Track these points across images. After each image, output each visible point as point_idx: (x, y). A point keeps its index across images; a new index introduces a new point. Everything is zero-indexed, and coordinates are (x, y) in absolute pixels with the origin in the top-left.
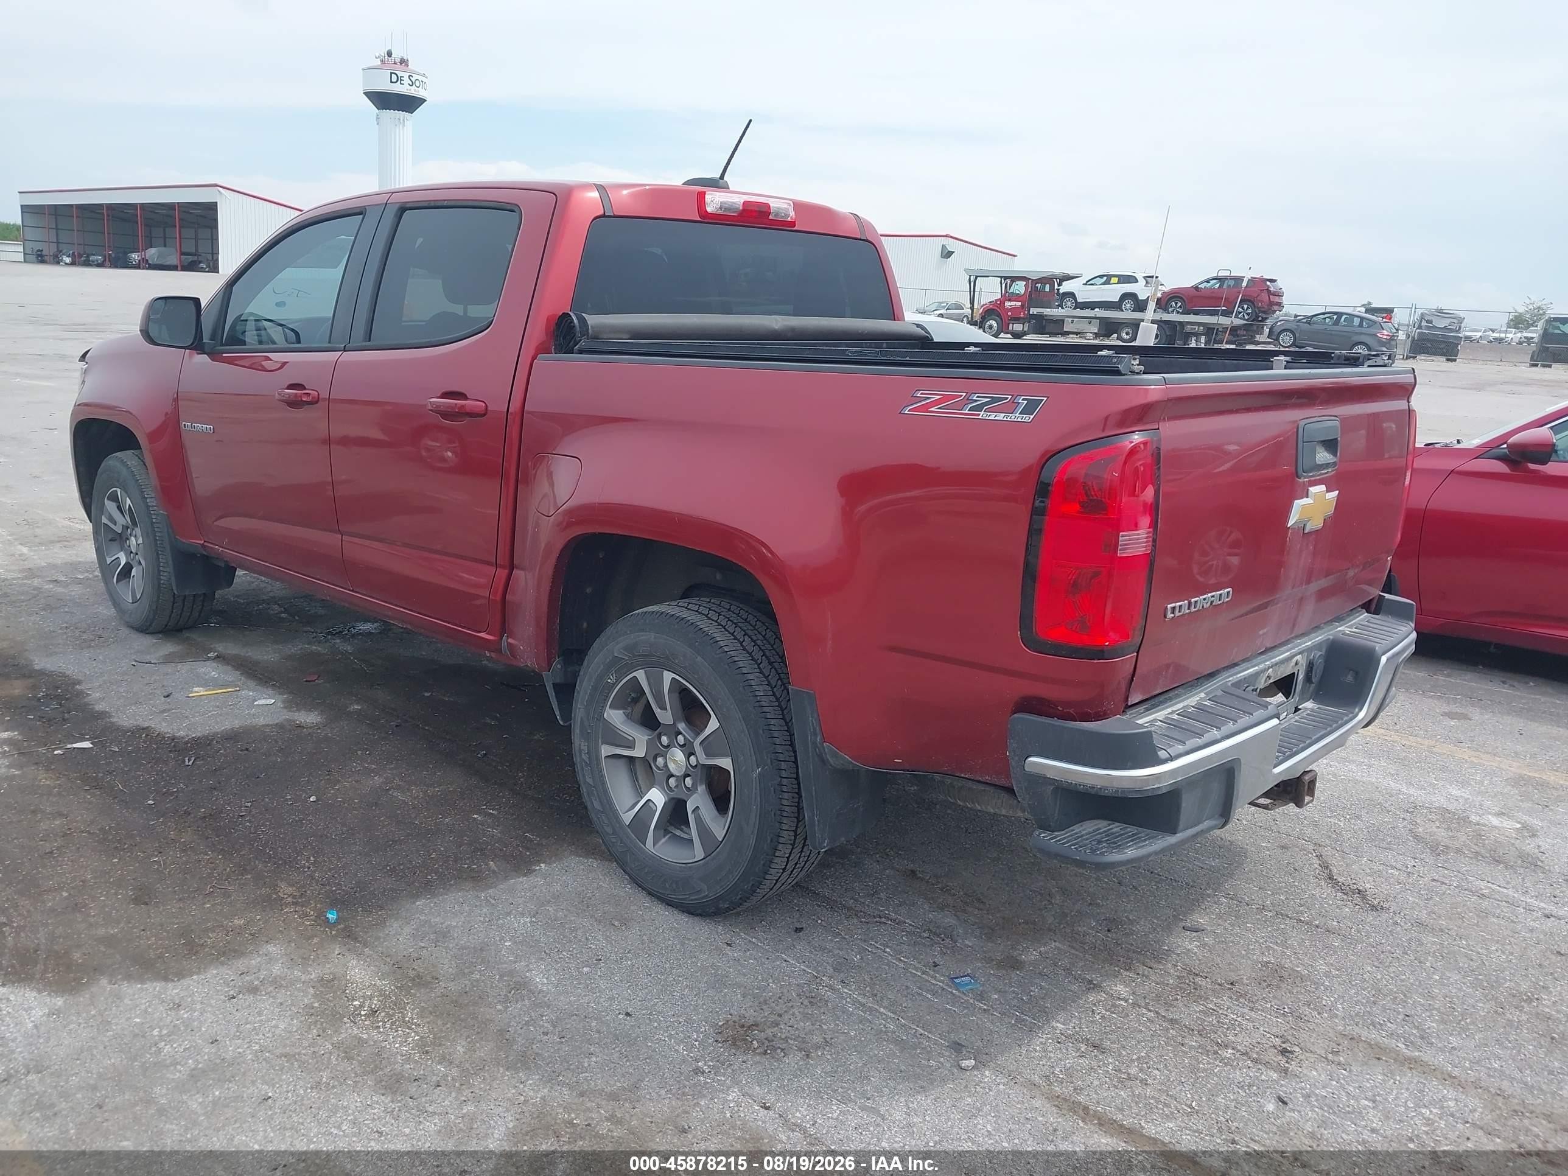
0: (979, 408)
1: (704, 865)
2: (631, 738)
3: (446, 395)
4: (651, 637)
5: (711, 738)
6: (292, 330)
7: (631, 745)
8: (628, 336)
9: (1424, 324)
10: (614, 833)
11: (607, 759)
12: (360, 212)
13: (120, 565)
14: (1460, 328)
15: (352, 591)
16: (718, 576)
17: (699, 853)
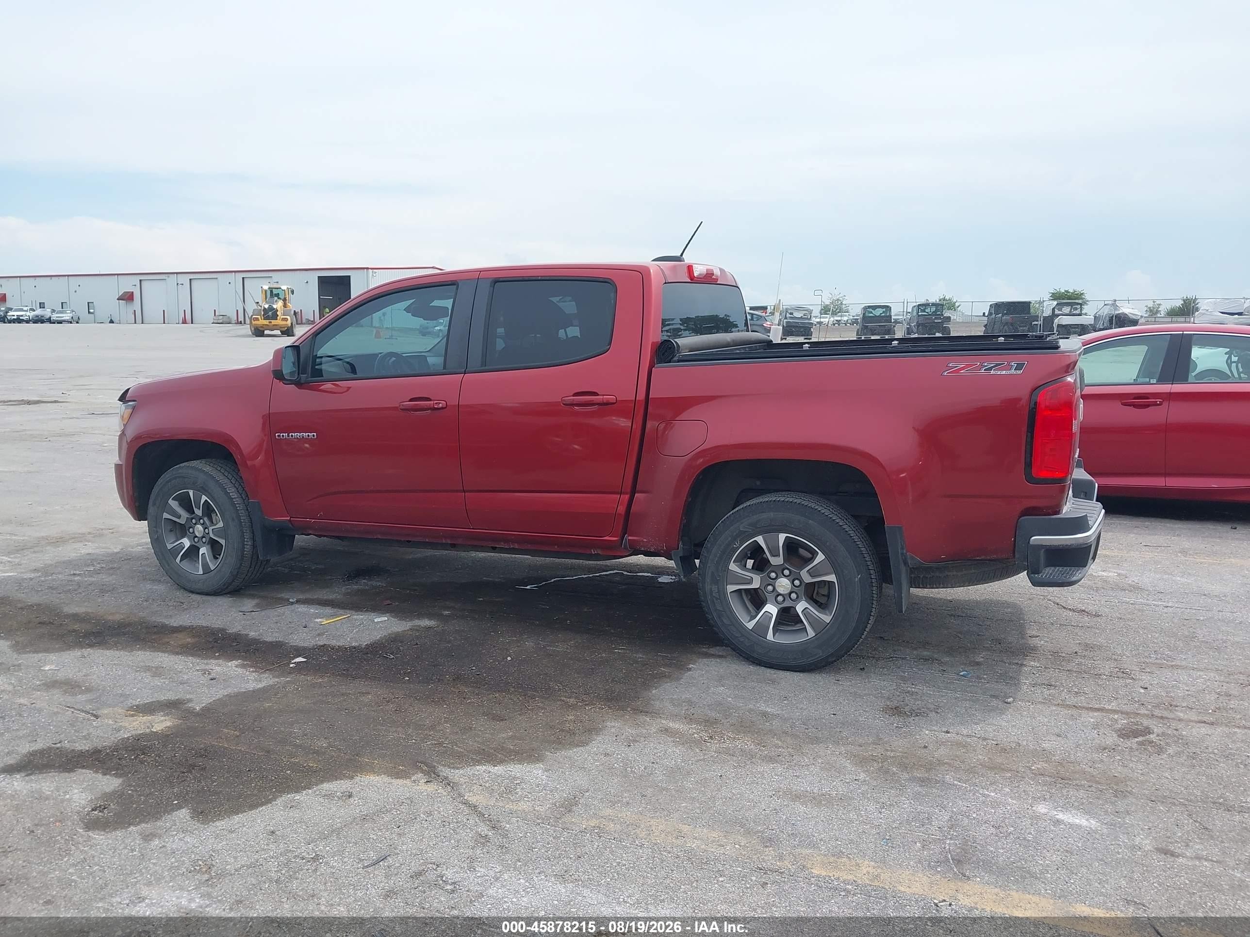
0: (990, 369)
1: (816, 639)
2: (749, 578)
3: (577, 394)
4: (772, 515)
5: (818, 566)
6: (348, 363)
7: (750, 581)
8: (688, 351)
9: (788, 315)
10: (743, 635)
11: (732, 594)
12: (453, 283)
13: (184, 548)
14: (811, 316)
15: (473, 529)
16: (758, 483)
17: (811, 633)
